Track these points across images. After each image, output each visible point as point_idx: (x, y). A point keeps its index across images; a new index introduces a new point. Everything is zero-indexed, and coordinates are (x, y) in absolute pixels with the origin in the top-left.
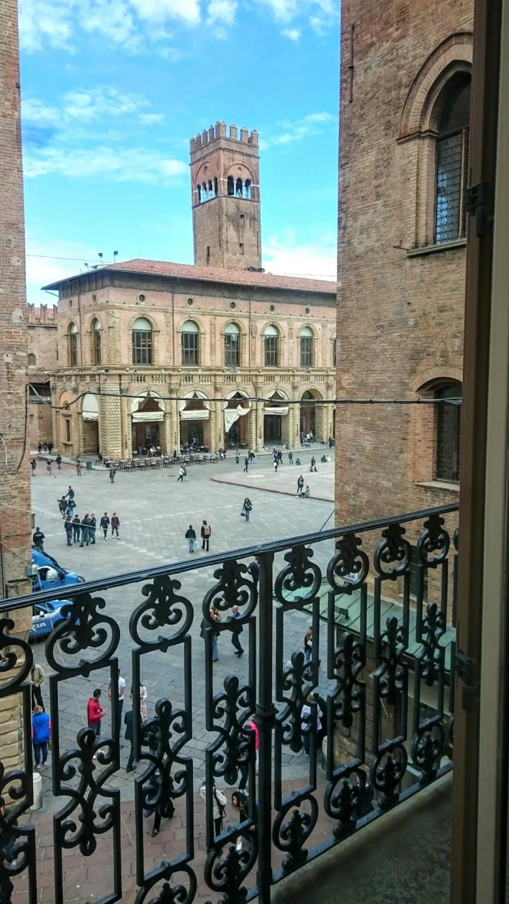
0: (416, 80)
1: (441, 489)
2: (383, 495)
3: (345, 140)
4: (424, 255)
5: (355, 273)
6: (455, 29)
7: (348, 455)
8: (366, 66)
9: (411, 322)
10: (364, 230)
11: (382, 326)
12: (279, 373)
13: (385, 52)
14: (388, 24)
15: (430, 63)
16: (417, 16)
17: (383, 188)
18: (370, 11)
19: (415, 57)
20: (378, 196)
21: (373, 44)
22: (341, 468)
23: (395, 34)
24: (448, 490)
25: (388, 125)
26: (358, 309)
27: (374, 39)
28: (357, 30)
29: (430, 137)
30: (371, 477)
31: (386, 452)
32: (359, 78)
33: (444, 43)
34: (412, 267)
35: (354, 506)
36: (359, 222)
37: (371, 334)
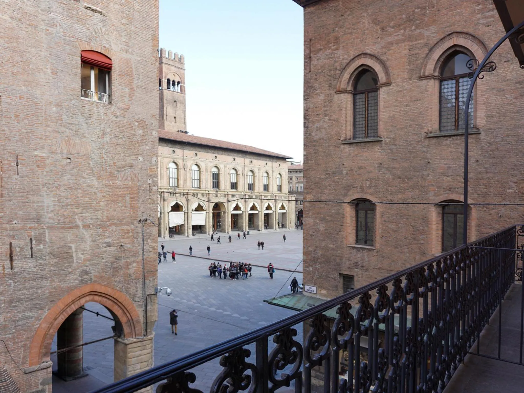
0: (344, 69)
1: (361, 248)
2: (330, 252)
3: (307, 88)
4: (350, 144)
5: (314, 148)
6: (363, 51)
7: (311, 233)
8: (318, 58)
9: (344, 173)
10: (318, 129)
11: (329, 174)
12: (200, 192)
13: (328, 54)
14: (329, 42)
15: (351, 62)
16: (343, 42)
17: (329, 112)
18: (319, 35)
19: (343, 59)
20: (326, 115)
21: (321, 49)
22: (306, 239)
23: (333, 47)
24: (365, 248)
25: (330, 85)
26: (315, 164)
27: (322, 47)
28: (313, 42)
29: (351, 93)
30: (323, 244)
31: (332, 231)
32: (314, 62)
33: (358, 56)
34: (344, 148)
35: (314, 257)
36: (315, 126)
37: (323, 177)
